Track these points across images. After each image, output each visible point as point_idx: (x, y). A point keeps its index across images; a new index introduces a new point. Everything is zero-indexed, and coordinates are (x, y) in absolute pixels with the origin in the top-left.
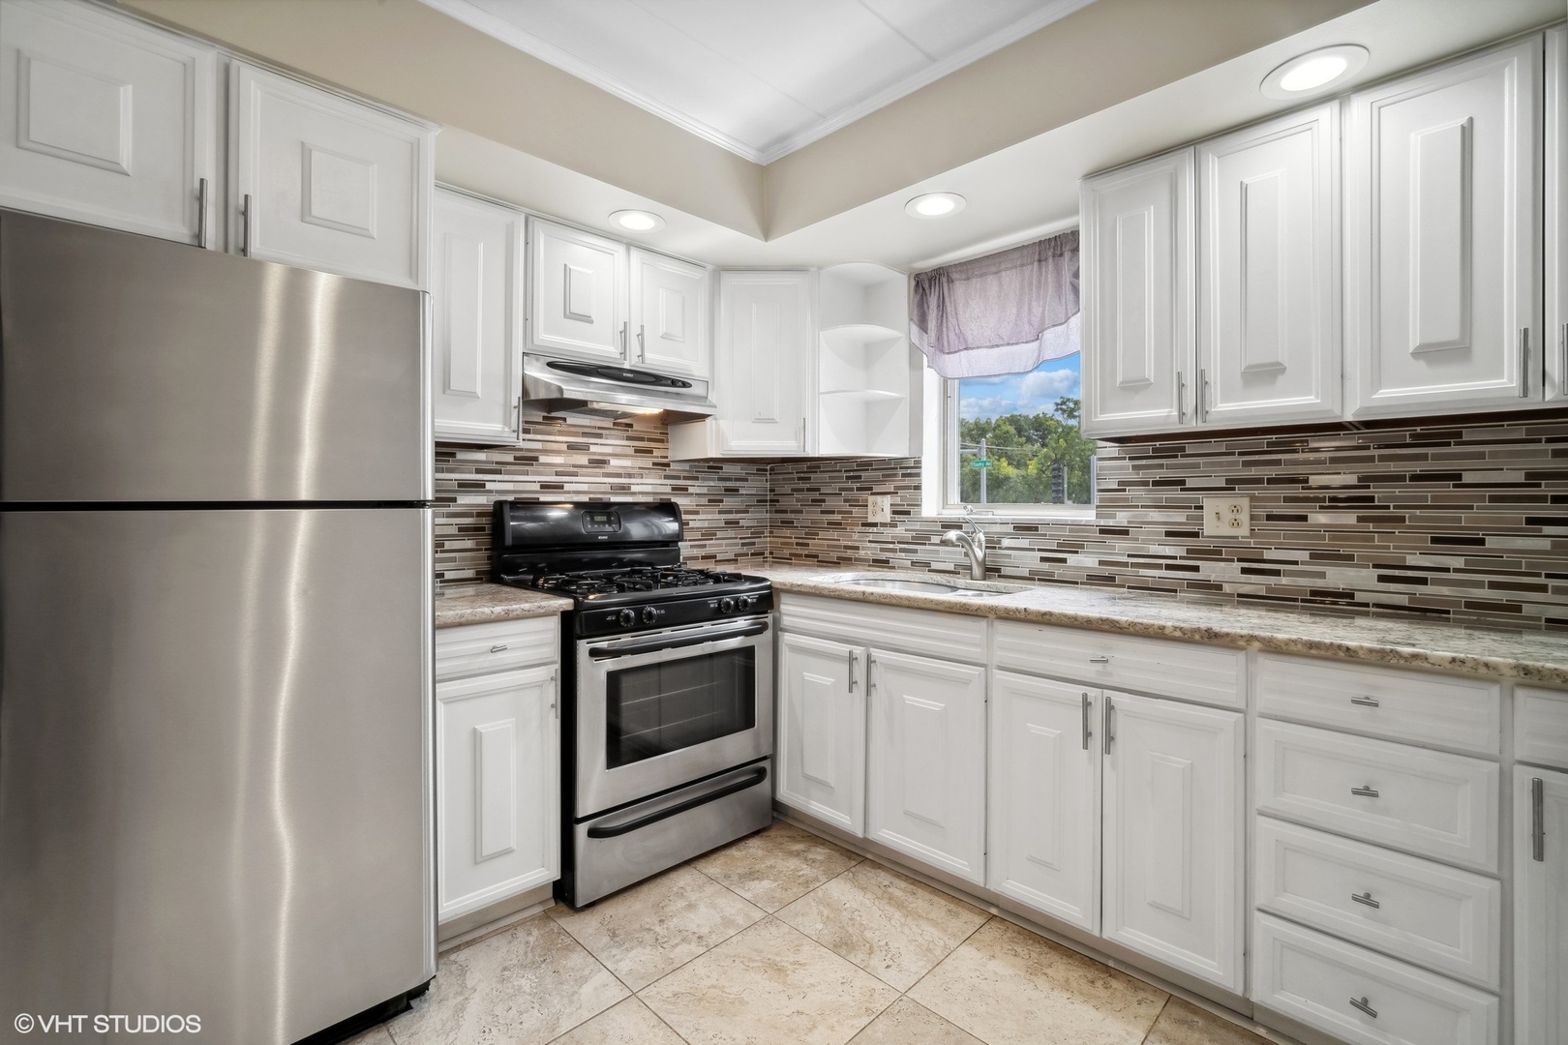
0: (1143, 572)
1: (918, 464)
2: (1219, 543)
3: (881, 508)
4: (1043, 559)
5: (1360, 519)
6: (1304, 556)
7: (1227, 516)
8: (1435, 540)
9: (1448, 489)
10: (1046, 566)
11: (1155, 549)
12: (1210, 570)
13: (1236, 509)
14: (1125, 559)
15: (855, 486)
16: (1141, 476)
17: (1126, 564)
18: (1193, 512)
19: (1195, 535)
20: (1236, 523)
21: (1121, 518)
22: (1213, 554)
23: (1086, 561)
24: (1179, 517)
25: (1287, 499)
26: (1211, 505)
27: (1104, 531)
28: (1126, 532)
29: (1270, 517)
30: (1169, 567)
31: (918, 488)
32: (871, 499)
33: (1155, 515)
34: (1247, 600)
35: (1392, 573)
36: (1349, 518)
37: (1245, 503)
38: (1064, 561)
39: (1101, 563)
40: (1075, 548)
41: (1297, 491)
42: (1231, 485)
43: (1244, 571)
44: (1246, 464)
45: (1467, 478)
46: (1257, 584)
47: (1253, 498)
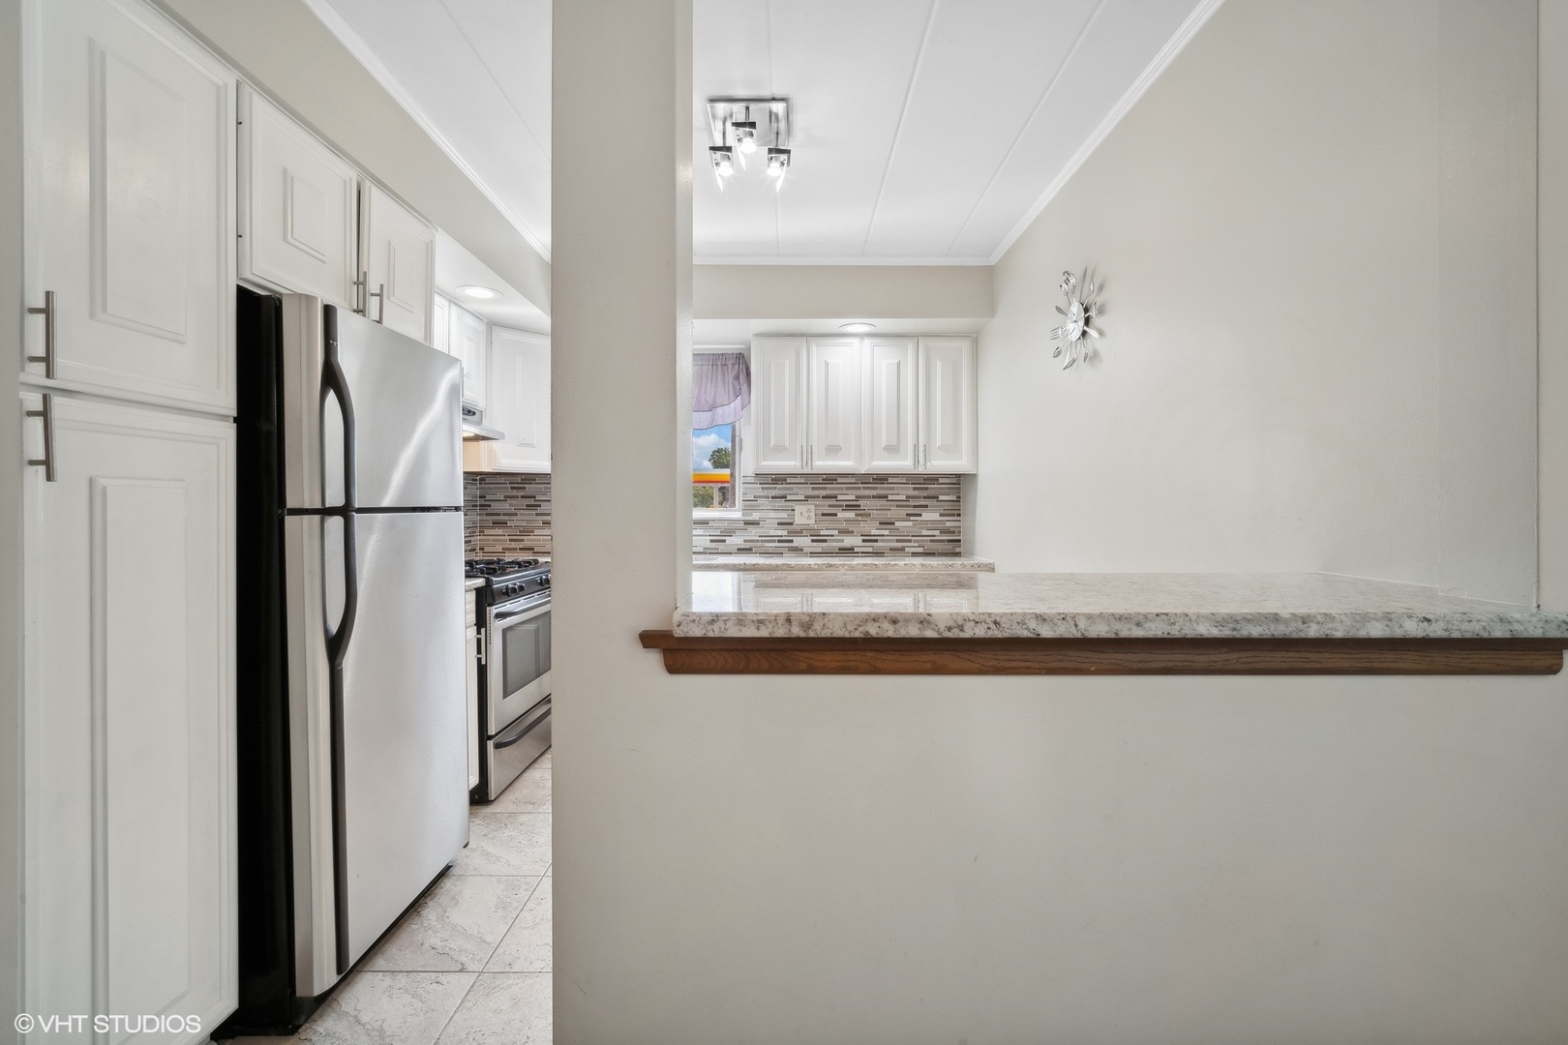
0: (766, 544)
2: (802, 527)
4: (712, 541)
5: (856, 515)
6: (836, 532)
7: (806, 514)
8: (880, 524)
9: (883, 502)
10: (714, 545)
11: (772, 533)
12: (798, 541)
13: (809, 511)
14: (758, 538)
16: (765, 493)
17: (758, 541)
18: (790, 512)
19: (791, 524)
20: (809, 518)
21: (755, 516)
22: (799, 533)
23: (737, 540)
24: (784, 515)
25: (830, 506)
26: (799, 508)
27: (747, 523)
28: (758, 524)
29: (823, 515)
30: (779, 541)
33: (772, 514)
34: (813, 554)
35: (868, 539)
36: (851, 515)
37: (812, 507)
38: (724, 541)
39: (745, 541)
40: (730, 532)
41: (833, 502)
42: (807, 498)
43: (813, 541)
44: (813, 489)
45: (890, 497)
46: (819, 547)
47: (816, 505)
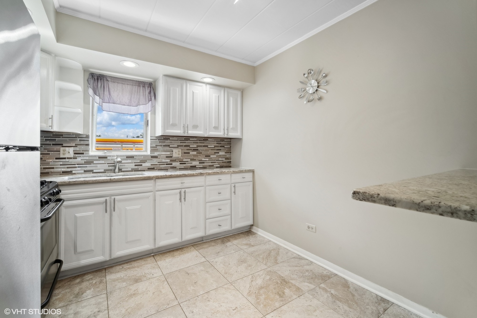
0: (161, 166)
1: (88, 137)
2: (176, 158)
3: (69, 152)
4: (135, 165)
5: (197, 153)
6: (189, 160)
7: (178, 153)
8: (206, 156)
9: (206, 148)
10: (136, 167)
11: (164, 161)
12: (174, 164)
13: (179, 151)
14: (157, 163)
15: (52, 143)
16: (160, 144)
17: (157, 165)
18: (171, 152)
19: (172, 157)
20: (179, 154)
21: (156, 154)
22: (175, 161)
23: (148, 164)
24: (168, 153)
25: (187, 150)
26: (175, 150)
27: (152, 157)
28: (157, 157)
29: (184, 153)
30: (167, 164)
31: (88, 145)
32: (62, 149)
33: (164, 153)
34: (181, 169)
35: (201, 162)
36: (195, 153)
37: (180, 150)
38: (141, 165)
39: (151, 165)
40: (144, 162)
41: (188, 148)
42: (178, 146)
43: (180, 164)
44: (181, 142)
45: (209, 146)
46: (183, 166)
47: (182, 149)
